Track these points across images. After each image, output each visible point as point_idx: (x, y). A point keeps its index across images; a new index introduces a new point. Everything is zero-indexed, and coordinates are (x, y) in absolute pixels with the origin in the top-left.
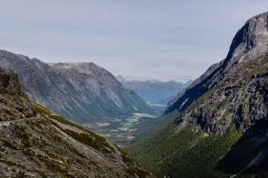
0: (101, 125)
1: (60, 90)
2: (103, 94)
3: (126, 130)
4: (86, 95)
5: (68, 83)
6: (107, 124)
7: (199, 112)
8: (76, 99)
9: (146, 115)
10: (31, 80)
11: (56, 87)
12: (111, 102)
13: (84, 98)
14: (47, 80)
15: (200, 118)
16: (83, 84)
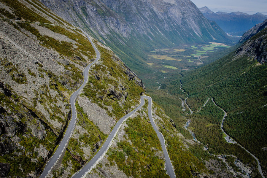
0: (177, 50)
1: (144, 17)
2: (184, 22)
3: (198, 56)
4: (168, 23)
5: (152, 11)
6: (183, 50)
7: (259, 42)
8: (158, 26)
9: (223, 45)
10: (119, 7)
11: (141, 14)
12: (191, 30)
13: (166, 26)
14: (134, 7)
15: (258, 48)
16: (166, 13)
